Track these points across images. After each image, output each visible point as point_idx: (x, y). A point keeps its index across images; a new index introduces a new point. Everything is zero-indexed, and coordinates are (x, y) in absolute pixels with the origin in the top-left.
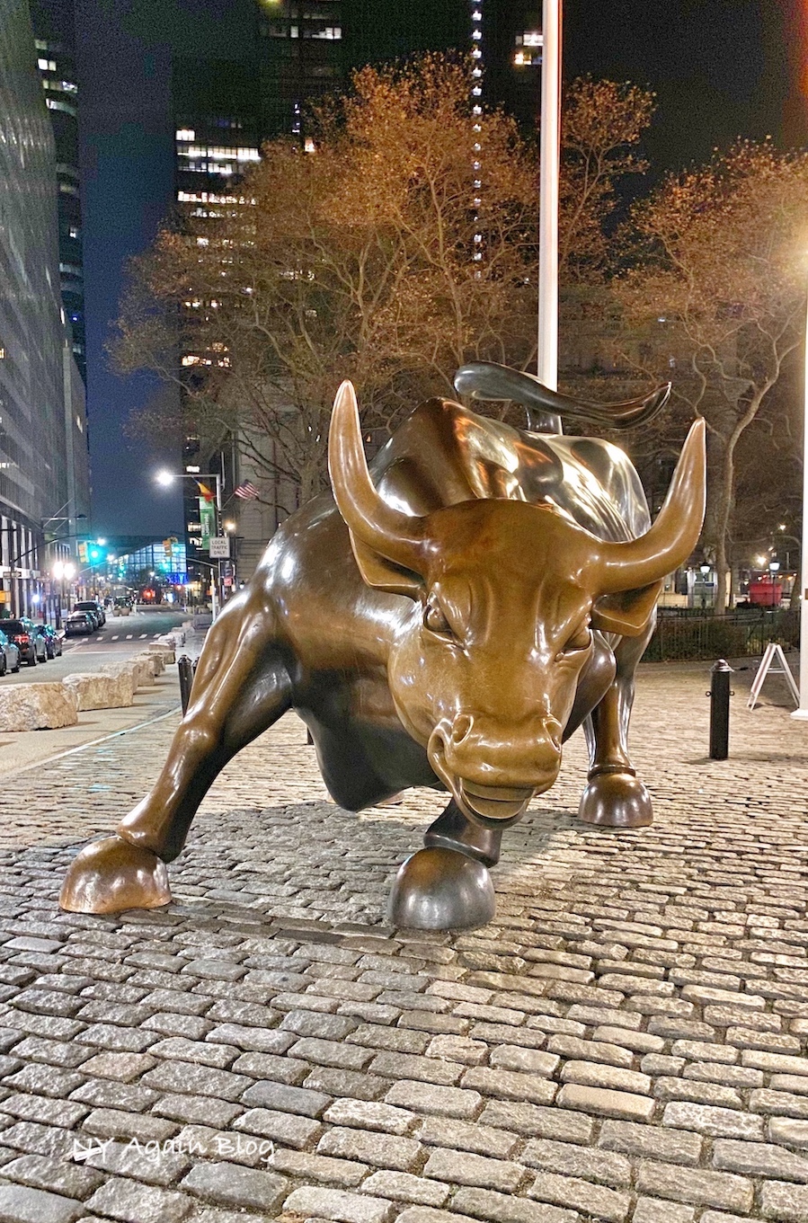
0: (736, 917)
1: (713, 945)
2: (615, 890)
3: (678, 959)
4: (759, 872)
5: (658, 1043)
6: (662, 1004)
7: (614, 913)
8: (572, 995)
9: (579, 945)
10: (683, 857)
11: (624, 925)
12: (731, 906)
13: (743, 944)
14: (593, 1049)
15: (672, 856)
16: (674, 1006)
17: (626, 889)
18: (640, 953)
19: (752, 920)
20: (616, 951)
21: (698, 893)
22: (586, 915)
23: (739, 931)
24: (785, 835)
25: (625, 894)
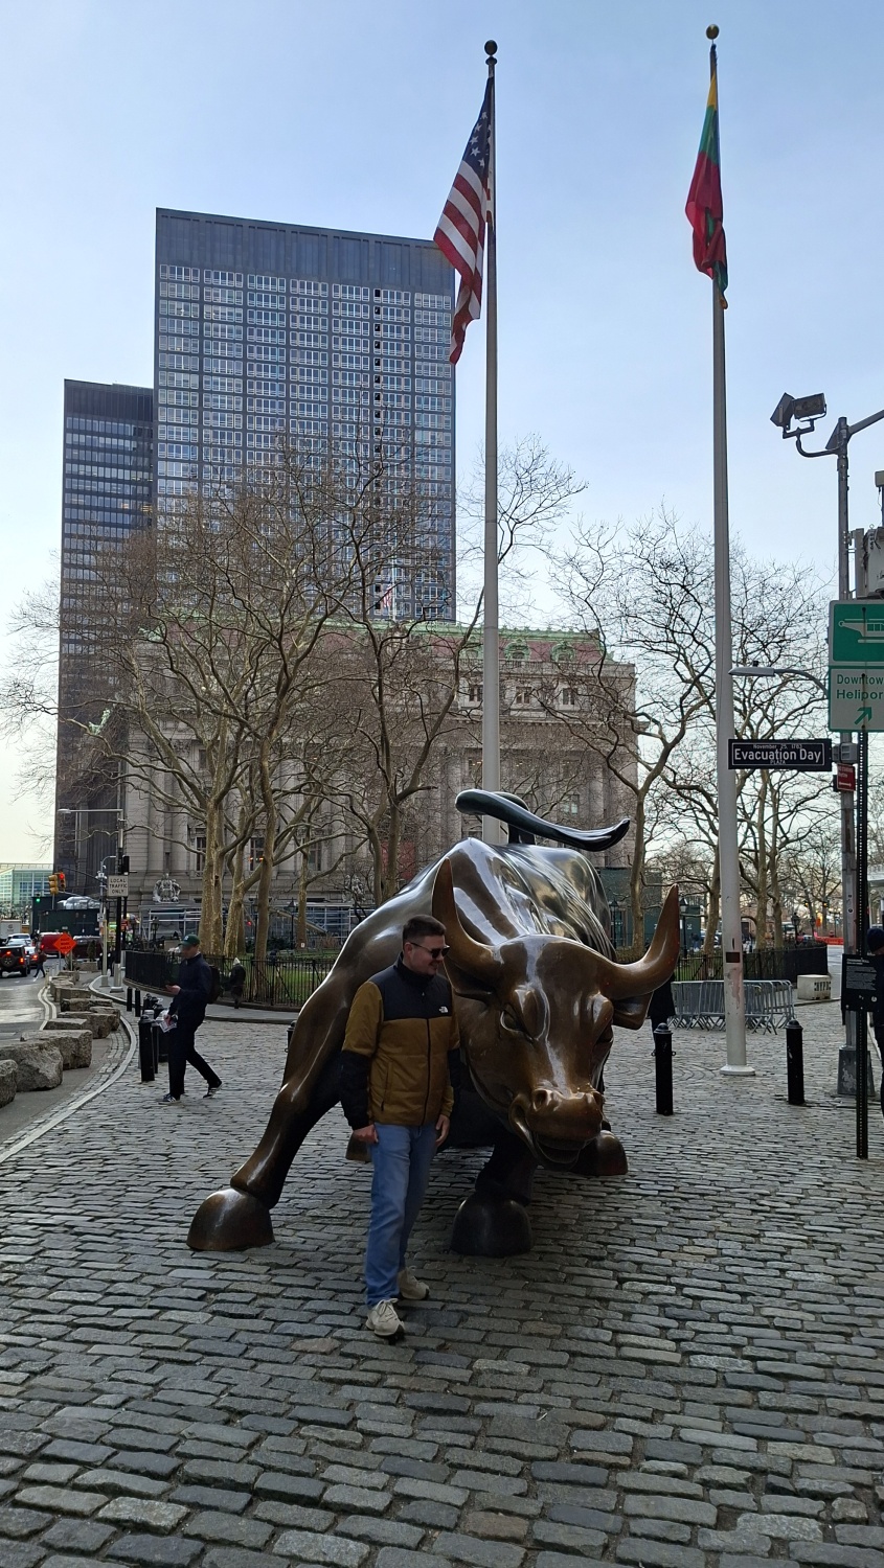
0: (708, 1242)
1: (697, 1262)
2: (615, 1224)
3: (674, 1270)
4: (719, 1209)
5: (675, 1324)
6: (670, 1300)
7: (620, 1241)
8: (606, 1295)
9: (601, 1263)
10: (658, 1198)
11: (628, 1249)
12: (704, 1234)
13: (718, 1260)
14: (633, 1327)
15: (650, 1198)
16: (679, 1301)
17: (622, 1223)
18: (645, 1268)
19: (721, 1244)
20: (626, 1265)
21: (677, 1225)
22: (599, 1242)
23: (713, 1252)
24: (735, 1180)
25: (622, 1227)
